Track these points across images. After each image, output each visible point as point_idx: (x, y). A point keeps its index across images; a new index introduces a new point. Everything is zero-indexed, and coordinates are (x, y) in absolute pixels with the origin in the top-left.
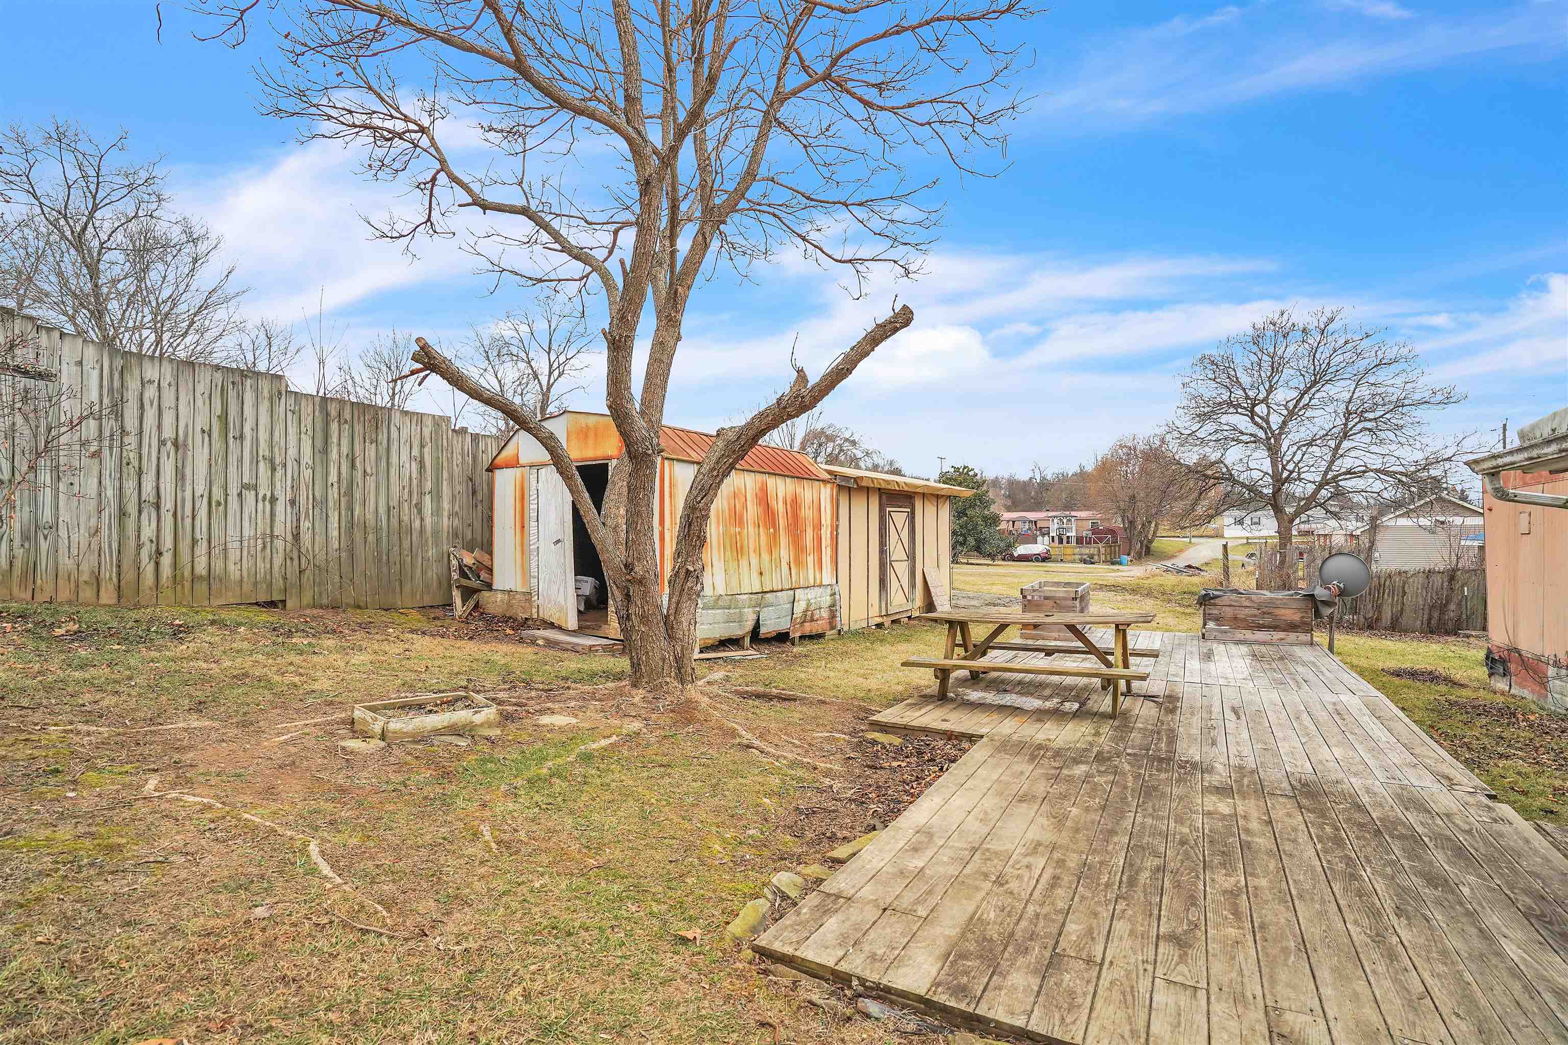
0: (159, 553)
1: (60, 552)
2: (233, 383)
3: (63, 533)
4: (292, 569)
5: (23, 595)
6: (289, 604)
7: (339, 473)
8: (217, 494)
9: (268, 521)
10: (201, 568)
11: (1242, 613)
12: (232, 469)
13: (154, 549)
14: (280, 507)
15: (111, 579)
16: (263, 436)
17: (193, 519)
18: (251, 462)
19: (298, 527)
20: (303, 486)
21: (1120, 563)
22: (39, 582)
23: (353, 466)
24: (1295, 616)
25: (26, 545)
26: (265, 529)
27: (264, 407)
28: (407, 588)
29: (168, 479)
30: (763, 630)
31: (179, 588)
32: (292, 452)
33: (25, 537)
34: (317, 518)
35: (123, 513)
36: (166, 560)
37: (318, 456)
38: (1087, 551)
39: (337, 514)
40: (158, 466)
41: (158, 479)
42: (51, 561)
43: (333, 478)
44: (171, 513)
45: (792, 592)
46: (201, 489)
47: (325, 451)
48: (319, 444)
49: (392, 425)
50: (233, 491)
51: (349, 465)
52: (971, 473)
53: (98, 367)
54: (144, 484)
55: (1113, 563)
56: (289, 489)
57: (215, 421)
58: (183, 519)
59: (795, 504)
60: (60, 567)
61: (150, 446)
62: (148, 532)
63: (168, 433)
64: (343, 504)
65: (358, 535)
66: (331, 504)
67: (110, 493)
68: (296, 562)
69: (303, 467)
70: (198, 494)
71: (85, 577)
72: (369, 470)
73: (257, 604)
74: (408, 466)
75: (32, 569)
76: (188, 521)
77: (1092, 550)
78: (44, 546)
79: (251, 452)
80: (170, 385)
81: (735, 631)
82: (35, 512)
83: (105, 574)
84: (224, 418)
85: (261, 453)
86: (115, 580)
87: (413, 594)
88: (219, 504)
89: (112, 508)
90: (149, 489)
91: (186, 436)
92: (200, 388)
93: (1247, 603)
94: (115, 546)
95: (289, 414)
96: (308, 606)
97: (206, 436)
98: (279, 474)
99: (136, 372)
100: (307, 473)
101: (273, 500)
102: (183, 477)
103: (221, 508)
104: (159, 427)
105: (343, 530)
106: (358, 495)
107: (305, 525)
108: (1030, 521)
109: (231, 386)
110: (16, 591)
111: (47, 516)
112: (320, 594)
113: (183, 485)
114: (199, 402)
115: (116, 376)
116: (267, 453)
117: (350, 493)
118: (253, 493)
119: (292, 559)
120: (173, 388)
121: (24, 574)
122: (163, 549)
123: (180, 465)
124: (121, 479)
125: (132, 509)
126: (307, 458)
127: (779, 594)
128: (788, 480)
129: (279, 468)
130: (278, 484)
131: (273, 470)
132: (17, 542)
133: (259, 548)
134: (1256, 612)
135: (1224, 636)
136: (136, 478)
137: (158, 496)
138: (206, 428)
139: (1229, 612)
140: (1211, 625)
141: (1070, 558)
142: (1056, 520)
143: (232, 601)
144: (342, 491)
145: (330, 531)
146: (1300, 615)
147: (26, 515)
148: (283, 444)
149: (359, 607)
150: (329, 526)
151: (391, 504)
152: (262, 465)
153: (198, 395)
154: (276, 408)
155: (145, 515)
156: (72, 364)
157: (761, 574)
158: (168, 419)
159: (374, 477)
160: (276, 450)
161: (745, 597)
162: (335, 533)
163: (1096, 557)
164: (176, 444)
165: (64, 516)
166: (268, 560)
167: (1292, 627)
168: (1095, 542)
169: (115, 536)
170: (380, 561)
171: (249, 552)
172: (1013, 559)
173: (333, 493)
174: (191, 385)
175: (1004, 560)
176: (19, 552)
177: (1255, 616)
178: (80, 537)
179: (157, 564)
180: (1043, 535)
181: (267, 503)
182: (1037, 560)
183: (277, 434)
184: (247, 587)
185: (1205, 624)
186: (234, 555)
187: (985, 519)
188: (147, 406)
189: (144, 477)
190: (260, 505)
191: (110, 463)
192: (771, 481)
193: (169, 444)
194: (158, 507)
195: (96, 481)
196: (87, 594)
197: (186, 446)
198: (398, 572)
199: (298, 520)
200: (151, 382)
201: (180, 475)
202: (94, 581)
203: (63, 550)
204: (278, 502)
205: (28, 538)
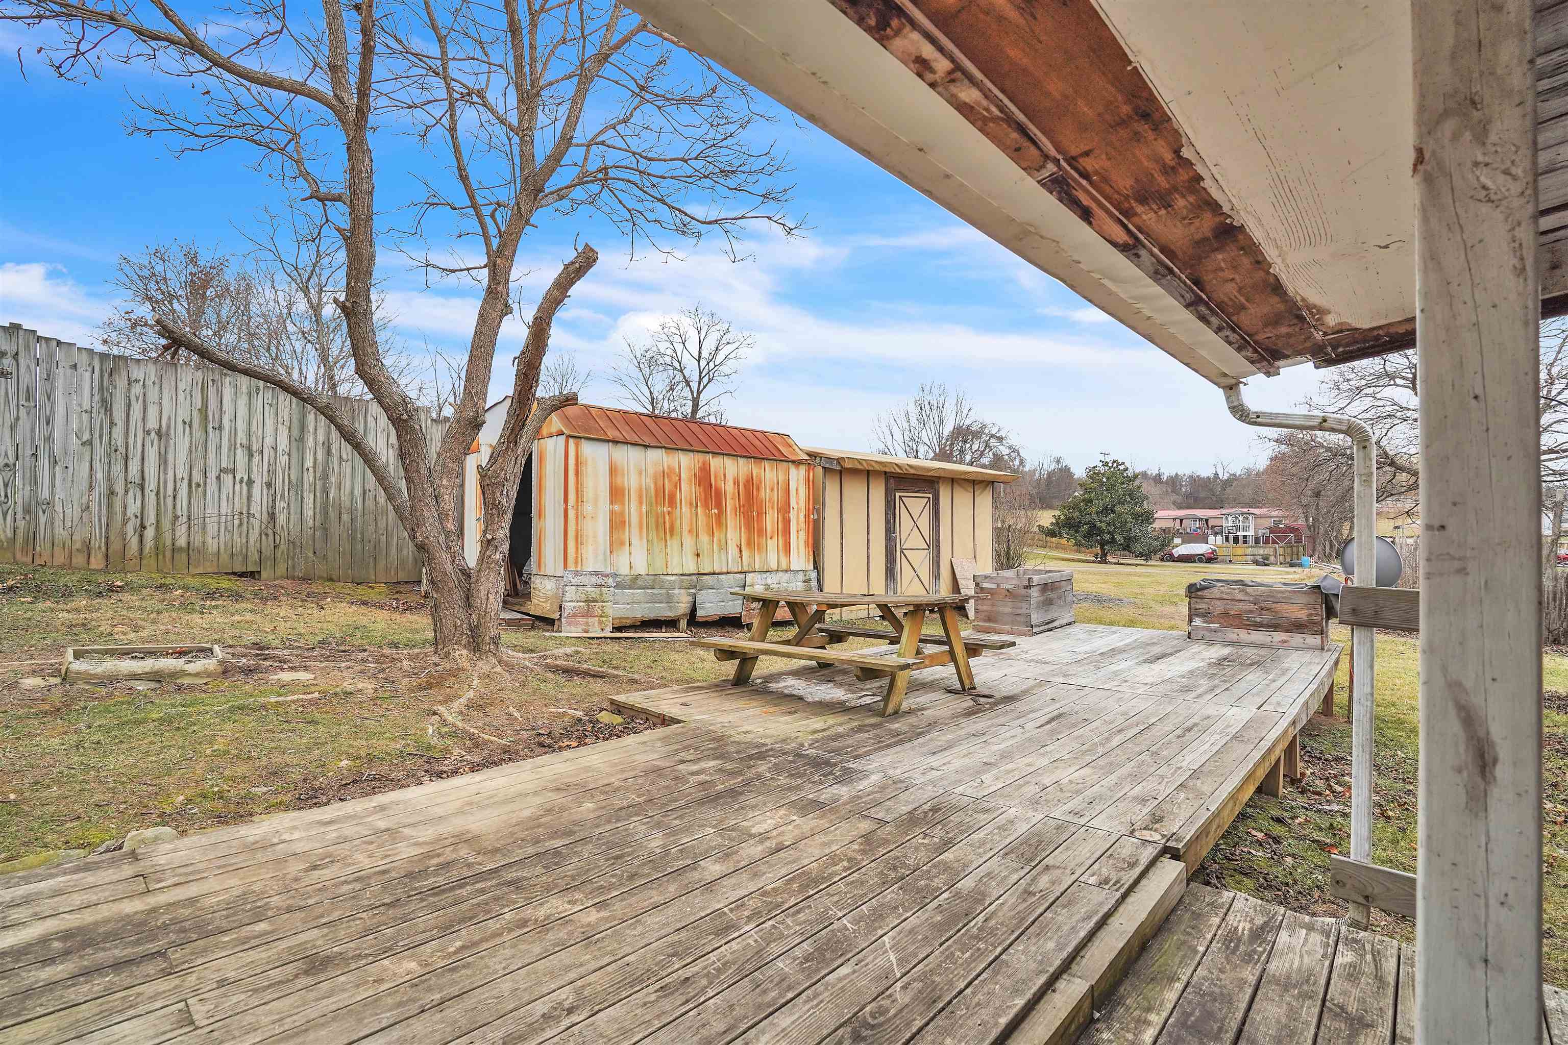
0: (143, 527)
1: (56, 524)
2: (213, 381)
3: (59, 508)
4: (267, 544)
5: (24, 559)
6: (264, 575)
7: (315, 460)
8: (197, 477)
9: (245, 500)
10: (182, 542)
11: (1236, 609)
12: (211, 455)
13: (138, 523)
14: (257, 489)
15: (100, 548)
16: (241, 426)
17: (174, 497)
18: (229, 450)
19: (273, 507)
20: (279, 470)
21: (1300, 565)
22: (38, 548)
23: (329, 453)
24: (1302, 615)
25: (27, 518)
26: (242, 508)
27: (242, 401)
28: (381, 564)
29: (152, 464)
30: (700, 613)
31: (160, 557)
32: (269, 441)
33: (27, 511)
34: (293, 499)
35: (112, 493)
36: (150, 533)
37: (294, 444)
38: (1261, 551)
39: (312, 496)
40: (143, 451)
41: (143, 464)
42: (48, 531)
43: (309, 463)
44: (154, 493)
45: (743, 576)
46: (182, 472)
47: (301, 439)
48: (296, 433)
49: (369, 416)
50: (212, 474)
51: (325, 452)
52: (1122, 467)
53: (90, 369)
54: (130, 468)
55: (1292, 565)
56: (265, 473)
57: (195, 414)
58: (165, 498)
59: (750, 487)
60: (57, 537)
61: (135, 435)
62: (134, 508)
63: (152, 424)
64: (318, 487)
65: (332, 515)
66: (306, 486)
67: (99, 475)
68: (271, 537)
69: (279, 454)
70: (179, 476)
71: (78, 545)
72: (344, 457)
73: (234, 574)
74: (385, 452)
75: (32, 538)
76: (170, 501)
77: (1268, 550)
78: (43, 519)
79: (230, 440)
80: (154, 383)
81: (662, 611)
82: (33, 492)
83: (95, 544)
84: (204, 411)
85: (239, 442)
86: (103, 548)
87: (387, 570)
88: (198, 485)
89: (101, 487)
90: (135, 472)
91: (169, 427)
92: (182, 386)
93: (1240, 596)
94: (104, 520)
95: (267, 407)
96: (282, 577)
97: (187, 426)
98: (256, 458)
99: (124, 373)
100: (284, 459)
101: (250, 482)
102: (166, 462)
103: (200, 489)
104: (144, 419)
105: (318, 510)
106: (333, 479)
107: (280, 505)
108: (1201, 519)
109: (210, 383)
110: (18, 555)
111: (45, 494)
112: (294, 567)
113: (165, 470)
114: (181, 397)
115: (106, 376)
116: (244, 442)
117: (325, 477)
118: (231, 476)
119: (267, 535)
120: (157, 387)
121: (26, 541)
122: (147, 524)
123: (163, 452)
124: (109, 463)
125: (119, 488)
126: (283, 445)
127: (723, 577)
128: (741, 461)
129: (256, 455)
130: (255, 469)
131: (251, 456)
132: (19, 516)
133: (236, 522)
134: (1252, 607)
135: (1214, 636)
136: (123, 462)
137: (143, 479)
138: (187, 421)
139: (1219, 607)
140: (1198, 622)
141: (1239, 559)
142: (1230, 518)
143: (210, 570)
144: (318, 475)
145: (305, 511)
146: (1307, 612)
147: (27, 493)
148: (260, 433)
149: (331, 580)
150: (304, 506)
151: (367, 487)
152: (239, 451)
153: (180, 391)
154: (254, 401)
155: (131, 493)
156: (67, 367)
157: (698, 555)
158: (152, 411)
159: (349, 463)
160: (254, 439)
161: (674, 577)
162: (311, 513)
163: (1272, 559)
164: (159, 434)
165: (60, 494)
166: (244, 535)
167: (1297, 627)
168: (1274, 542)
169: (104, 511)
170: (354, 538)
171: (226, 528)
172: (1172, 559)
173: (309, 477)
174: (173, 384)
175: (1162, 560)
176: (21, 524)
177: (1251, 612)
178: (73, 512)
179: (141, 536)
180: (1215, 534)
181: (244, 485)
182: (1200, 561)
183: (254, 424)
184: (224, 557)
185: (1190, 621)
186: (212, 528)
187: (1136, 516)
188: (133, 402)
189: (130, 462)
190: (237, 487)
191: (100, 450)
192: (716, 463)
193: (153, 434)
194: (142, 489)
195: (88, 464)
196: (79, 560)
197: (168, 435)
198: (372, 549)
199: (274, 501)
200: (136, 381)
201: (163, 461)
202: (85, 549)
203: (58, 523)
204: (255, 485)
205: (29, 512)
